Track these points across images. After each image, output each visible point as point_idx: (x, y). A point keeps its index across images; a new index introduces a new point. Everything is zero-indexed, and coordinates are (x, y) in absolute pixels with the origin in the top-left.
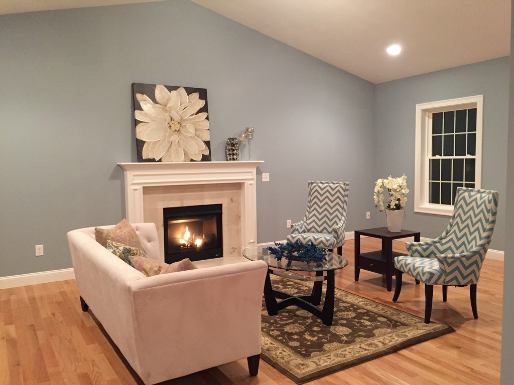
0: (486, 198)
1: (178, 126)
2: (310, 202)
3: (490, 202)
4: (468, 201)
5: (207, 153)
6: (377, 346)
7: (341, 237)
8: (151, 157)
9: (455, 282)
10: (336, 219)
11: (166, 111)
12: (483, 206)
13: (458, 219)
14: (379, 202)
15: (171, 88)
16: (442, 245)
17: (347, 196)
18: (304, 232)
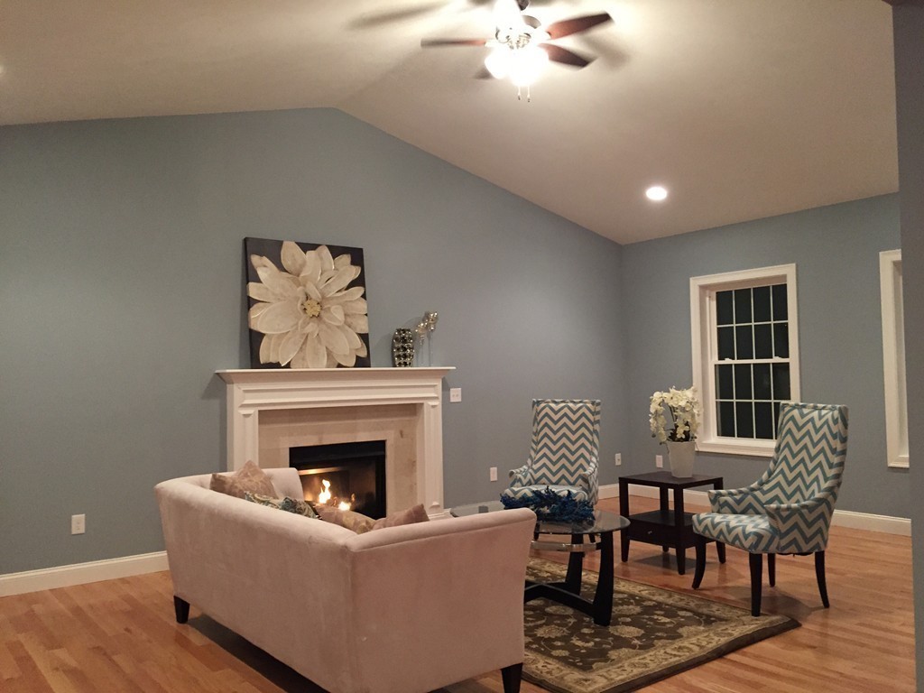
0: (829, 416)
1: (318, 308)
2: (536, 433)
3: (835, 422)
4: (801, 422)
5: (363, 354)
6: (690, 650)
7: (594, 490)
8: (273, 360)
9: (793, 548)
10: (582, 461)
11: (299, 285)
12: (825, 429)
13: (786, 452)
14: (657, 428)
15: (306, 247)
16: (764, 493)
17: (598, 422)
18: (530, 483)
